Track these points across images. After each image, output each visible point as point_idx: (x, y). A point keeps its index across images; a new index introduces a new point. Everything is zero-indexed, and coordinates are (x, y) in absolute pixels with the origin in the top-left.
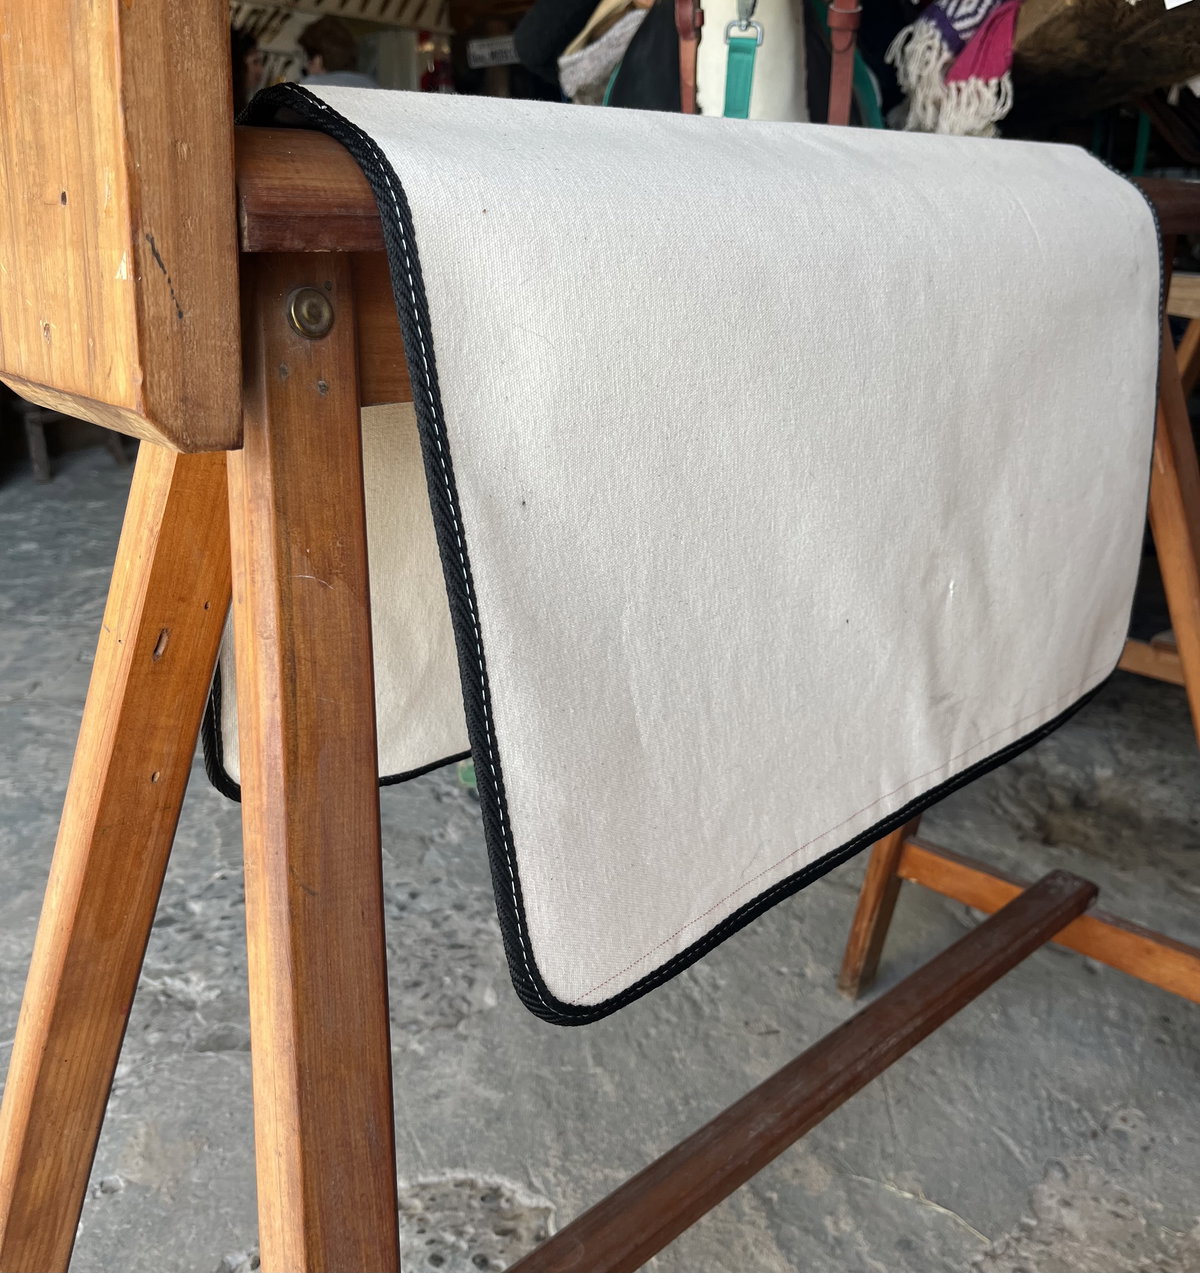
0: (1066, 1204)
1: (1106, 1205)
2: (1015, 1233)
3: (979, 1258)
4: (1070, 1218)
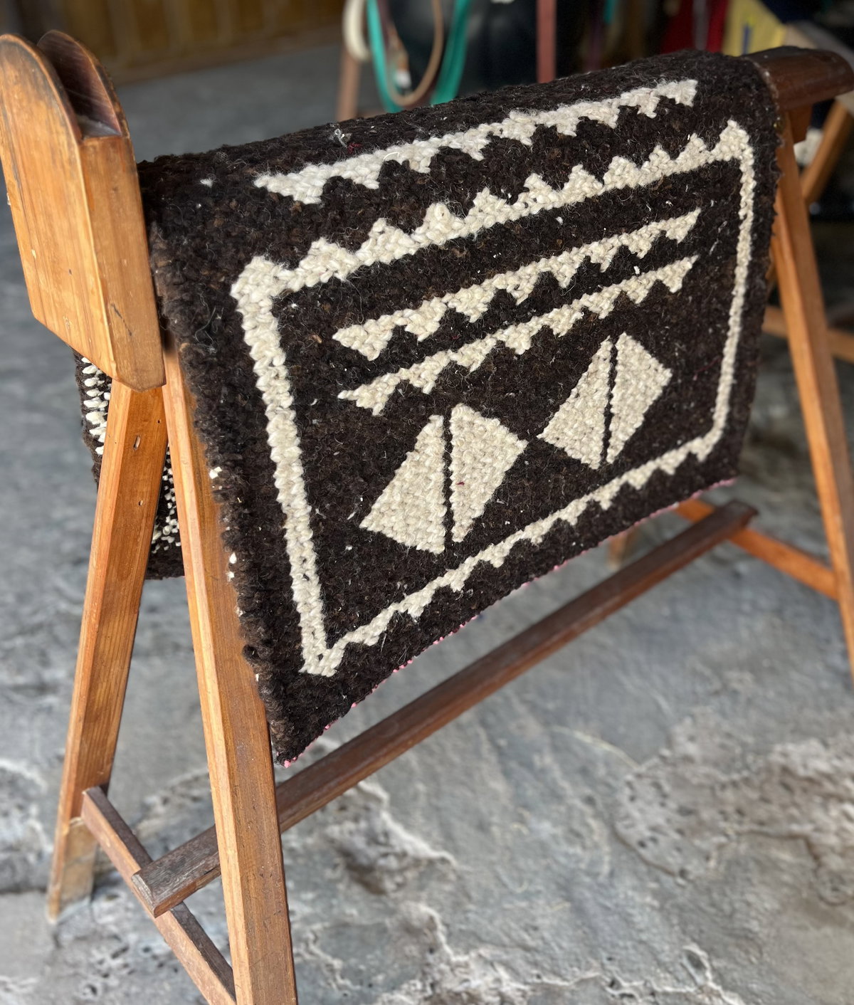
0: (692, 739)
1: (718, 740)
2: (655, 760)
3: (630, 777)
4: (692, 749)
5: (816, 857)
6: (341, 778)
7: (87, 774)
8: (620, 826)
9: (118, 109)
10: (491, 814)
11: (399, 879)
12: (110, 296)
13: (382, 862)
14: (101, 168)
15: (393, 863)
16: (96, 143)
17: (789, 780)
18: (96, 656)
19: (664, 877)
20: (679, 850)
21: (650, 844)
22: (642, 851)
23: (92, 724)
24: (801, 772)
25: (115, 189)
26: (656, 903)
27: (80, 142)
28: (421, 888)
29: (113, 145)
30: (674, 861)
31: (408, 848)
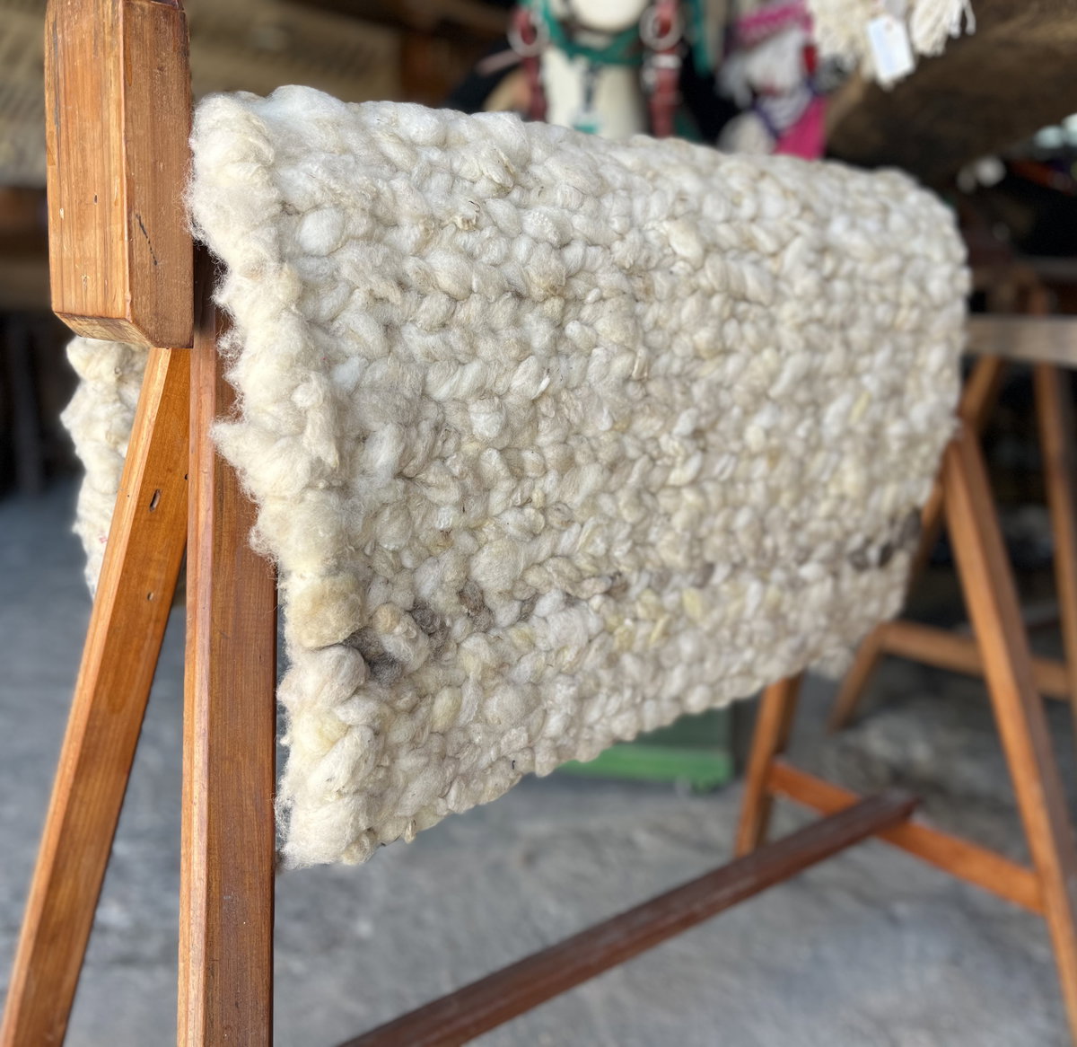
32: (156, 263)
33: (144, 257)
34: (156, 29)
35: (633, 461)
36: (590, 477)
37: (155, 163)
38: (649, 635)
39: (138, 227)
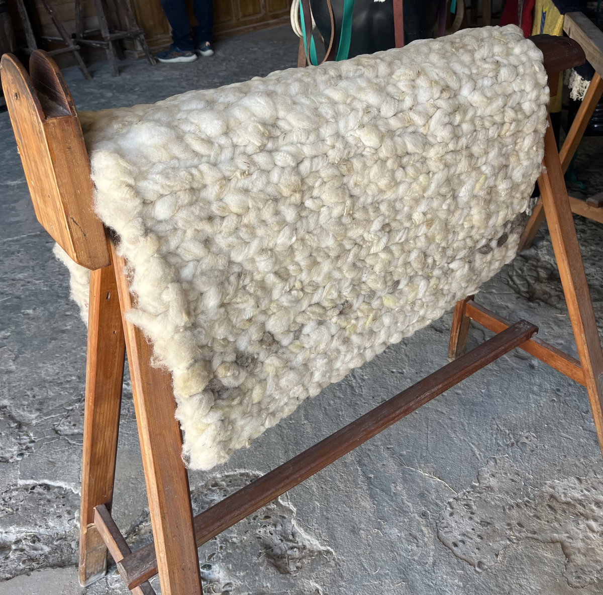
0: (493, 476)
2: (469, 489)
3: (451, 500)
4: (493, 482)
5: (567, 556)
6: (253, 502)
7: (95, 496)
8: (442, 533)
9: (69, 100)
10: (360, 523)
11: (299, 564)
12: (70, 213)
13: (289, 552)
14: (59, 135)
15: (296, 553)
16: (54, 120)
17: (554, 504)
18: (94, 425)
19: (468, 567)
20: (478, 549)
21: (461, 544)
22: (455, 549)
23: (96, 466)
24: (563, 499)
25: (69, 148)
26: (461, 584)
27: (43, 121)
28: (312, 570)
29: (67, 122)
30: (475, 557)
31: (307, 543)
32: (85, 235)
33: (78, 234)
34: (63, 130)
35: (349, 250)
36: (326, 266)
37: (75, 192)
38: (365, 323)
39: (73, 223)
